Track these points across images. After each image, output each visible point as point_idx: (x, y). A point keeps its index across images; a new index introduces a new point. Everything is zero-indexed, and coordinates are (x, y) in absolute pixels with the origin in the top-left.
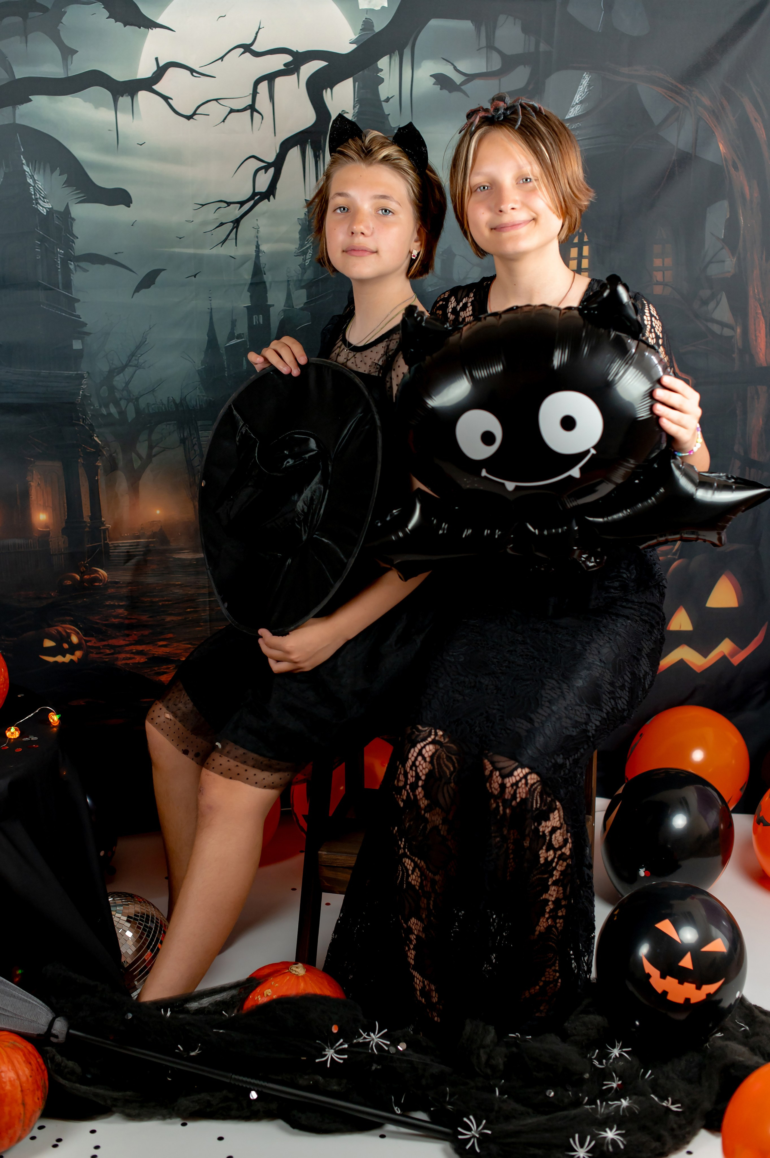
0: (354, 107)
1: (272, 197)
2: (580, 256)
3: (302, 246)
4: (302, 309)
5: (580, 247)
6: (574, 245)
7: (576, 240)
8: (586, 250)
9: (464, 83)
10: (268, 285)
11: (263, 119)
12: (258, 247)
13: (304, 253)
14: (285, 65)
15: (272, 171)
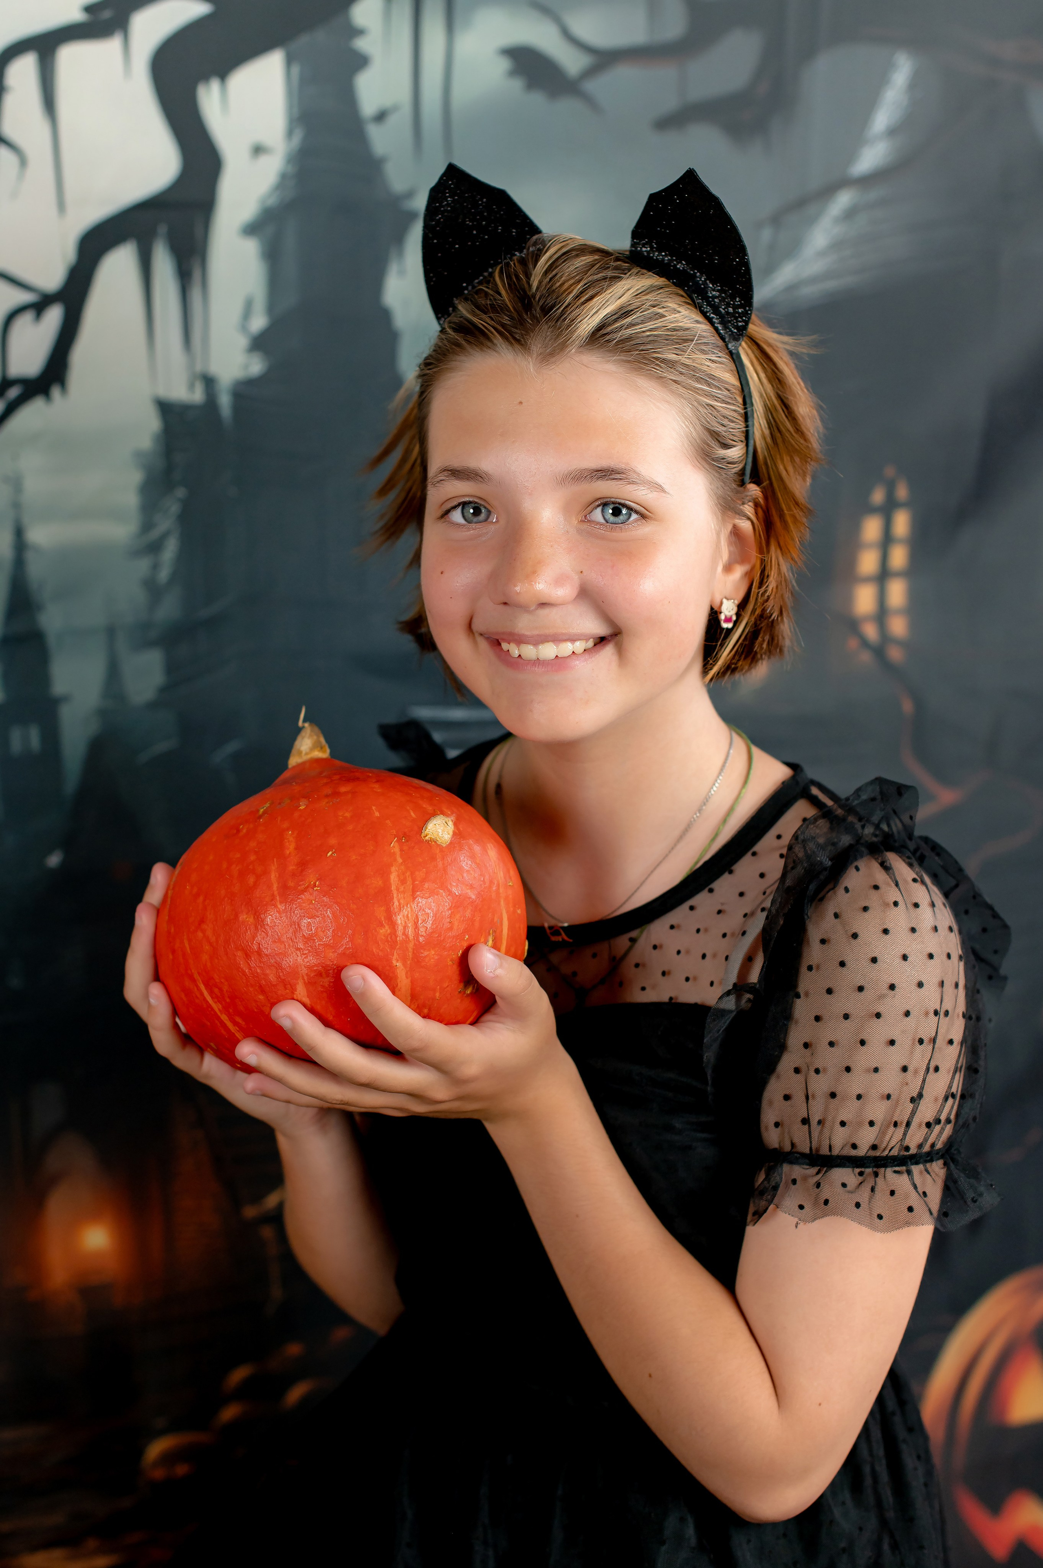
0: (290, 133)
1: (56, 392)
2: (887, 540)
3: (147, 526)
4: (153, 706)
5: (887, 511)
6: (872, 510)
7: (878, 496)
8: (902, 523)
9: (590, 72)
10: (52, 640)
11: (23, 161)
12: (19, 532)
13: (155, 548)
14: (88, 9)
15: (54, 315)
